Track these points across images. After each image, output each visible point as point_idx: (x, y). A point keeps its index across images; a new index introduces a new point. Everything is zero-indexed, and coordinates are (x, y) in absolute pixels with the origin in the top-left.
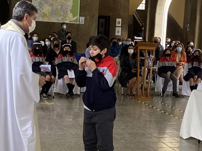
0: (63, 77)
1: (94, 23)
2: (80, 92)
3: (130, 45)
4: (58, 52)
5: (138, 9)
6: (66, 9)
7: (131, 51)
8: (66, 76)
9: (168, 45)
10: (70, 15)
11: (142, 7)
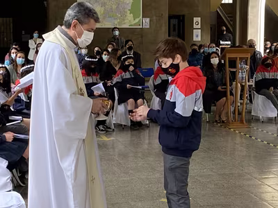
1: (164, 25)
4: (117, 68)
5: (223, 2)
6: (124, 8)
7: (215, 61)
8: (130, 100)
9: (268, 51)
10: (130, 17)
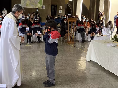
0: (35, 34)
1: (50, 8)
4: (32, 22)
6: (37, 2)
7: (65, 22)
8: (36, 33)
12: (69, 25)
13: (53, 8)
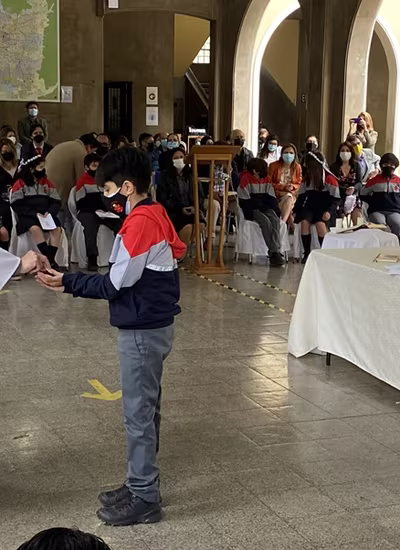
0: (27, 229)
1: (96, 99)
2: (70, 263)
3: (176, 150)
4: (12, 172)
5: (195, 61)
6: (29, 69)
7: (180, 163)
8: (34, 228)
10: (39, 83)
11: (203, 57)
12: (198, 180)
13: (115, 99)
